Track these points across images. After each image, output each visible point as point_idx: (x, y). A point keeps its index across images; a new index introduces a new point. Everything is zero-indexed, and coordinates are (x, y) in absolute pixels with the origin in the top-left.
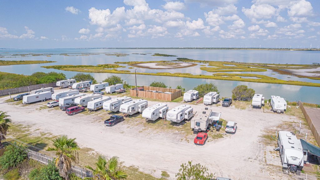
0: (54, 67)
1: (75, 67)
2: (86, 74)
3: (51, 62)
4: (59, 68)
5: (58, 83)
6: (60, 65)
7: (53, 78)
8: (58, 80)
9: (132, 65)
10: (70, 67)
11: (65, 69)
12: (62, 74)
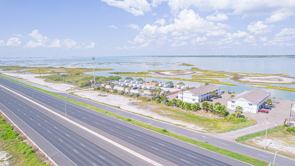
0: (115, 73)
1: (125, 73)
2: (130, 77)
3: (112, 69)
4: (118, 73)
5: (120, 80)
6: (118, 72)
7: (118, 78)
8: (120, 79)
9: (156, 73)
10: (123, 73)
11: (121, 74)
12: (120, 77)
